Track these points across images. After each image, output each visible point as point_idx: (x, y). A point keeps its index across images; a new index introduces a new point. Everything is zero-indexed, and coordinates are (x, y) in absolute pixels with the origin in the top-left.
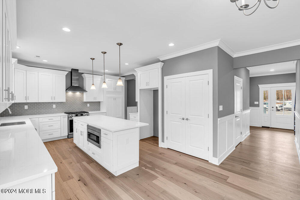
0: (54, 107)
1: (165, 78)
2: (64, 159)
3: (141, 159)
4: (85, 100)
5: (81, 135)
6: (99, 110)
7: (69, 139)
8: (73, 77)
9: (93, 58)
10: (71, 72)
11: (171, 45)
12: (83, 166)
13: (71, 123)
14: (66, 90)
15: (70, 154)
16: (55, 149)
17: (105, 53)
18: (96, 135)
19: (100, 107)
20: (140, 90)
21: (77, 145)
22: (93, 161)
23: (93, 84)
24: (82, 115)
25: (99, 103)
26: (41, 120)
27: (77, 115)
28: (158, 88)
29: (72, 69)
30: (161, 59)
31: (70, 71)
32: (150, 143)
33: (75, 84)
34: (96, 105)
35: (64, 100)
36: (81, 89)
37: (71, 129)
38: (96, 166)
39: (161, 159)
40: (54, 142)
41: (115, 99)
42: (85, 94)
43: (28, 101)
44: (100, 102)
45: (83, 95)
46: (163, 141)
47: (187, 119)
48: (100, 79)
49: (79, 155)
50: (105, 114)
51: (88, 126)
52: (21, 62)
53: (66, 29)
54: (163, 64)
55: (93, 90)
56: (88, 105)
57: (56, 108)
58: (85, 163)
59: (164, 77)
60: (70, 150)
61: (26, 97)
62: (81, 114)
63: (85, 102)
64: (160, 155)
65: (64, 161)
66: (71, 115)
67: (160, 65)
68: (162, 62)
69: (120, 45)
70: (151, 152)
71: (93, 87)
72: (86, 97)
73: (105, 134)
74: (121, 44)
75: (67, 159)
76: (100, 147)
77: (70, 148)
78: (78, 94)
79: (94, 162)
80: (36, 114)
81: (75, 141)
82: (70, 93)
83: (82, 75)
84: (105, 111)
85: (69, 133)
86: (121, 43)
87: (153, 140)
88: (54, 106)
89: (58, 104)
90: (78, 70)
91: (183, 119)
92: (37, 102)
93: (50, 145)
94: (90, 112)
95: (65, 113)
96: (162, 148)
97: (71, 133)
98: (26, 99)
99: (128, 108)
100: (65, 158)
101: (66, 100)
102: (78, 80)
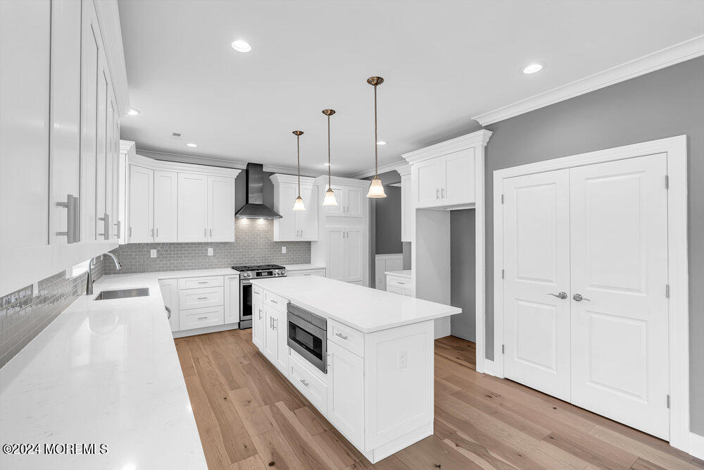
0: (209, 254)
1: (498, 175)
2: (232, 389)
3: (438, 410)
4: (276, 239)
5: (273, 326)
6: (309, 262)
7: (242, 332)
8: (250, 185)
9: (299, 129)
10: (247, 171)
11: (533, 68)
12: (277, 413)
13: (247, 292)
14: (236, 214)
15: (244, 375)
16: (211, 358)
17: (332, 112)
18: (311, 335)
19: (310, 255)
20: (417, 210)
21: (261, 350)
22: (302, 402)
23: (299, 197)
24: (270, 274)
25: (308, 244)
26: (182, 283)
27: (258, 274)
28: (474, 204)
29: (249, 164)
30: (484, 122)
31: (245, 167)
32: (447, 358)
33: (255, 199)
34: (302, 250)
35: (231, 238)
36: (267, 210)
37: (247, 309)
38: (313, 419)
39: (494, 413)
40: (210, 336)
41: (346, 235)
42: (276, 222)
43: (157, 240)
44: (310, 242)
45: (273, 226)
46: (490, 355)
47: (578, 298)
48: (311, 187)
49: (268, 378)
50: (323, 272)
51: (289, 305)
52: (143, 149)
53: (241, 46)
54: (490, 133)
55: (300, 212)
56: (284, 250)
57: (214, 256)
58: (281, 405)
59: (494, 172)
60: (246, 362)
61: (153, 230)
62: (267, 271)
63: (276, 242)
64: (488, 402)
65: (231, 395)
66: (246, 275)
67: (479, 139)
68: (488, 128)
69: (376, 84)
70: (459, 389)
71: (299, 206)
72: (280, 231)
73: (340, 335)
74: (379, 81)
75: (240, 388)
76: (324, 369)
77: (244, 357)
78: (261, 222)
79: (305, 405)
80: (174, 270)
81: (257, 340)
82: (244, 221)
83: (271, 177)
84: (323, 265)
85: (243, 318)
86: (378, 78)
87: (456, 348)
88: (210, 251)
89: (217, 246)
90: (261, 166)
91: (563, 296)
92: (174, 241)
93: (201, 345)
94: (288, 267)
95: (233, 268)
96: (485, 375)
97: (247, 317)
98: (153, 235)
99: (378, 257)
100: (234, 385)
101: (237, 238)
102: (261, 190)
